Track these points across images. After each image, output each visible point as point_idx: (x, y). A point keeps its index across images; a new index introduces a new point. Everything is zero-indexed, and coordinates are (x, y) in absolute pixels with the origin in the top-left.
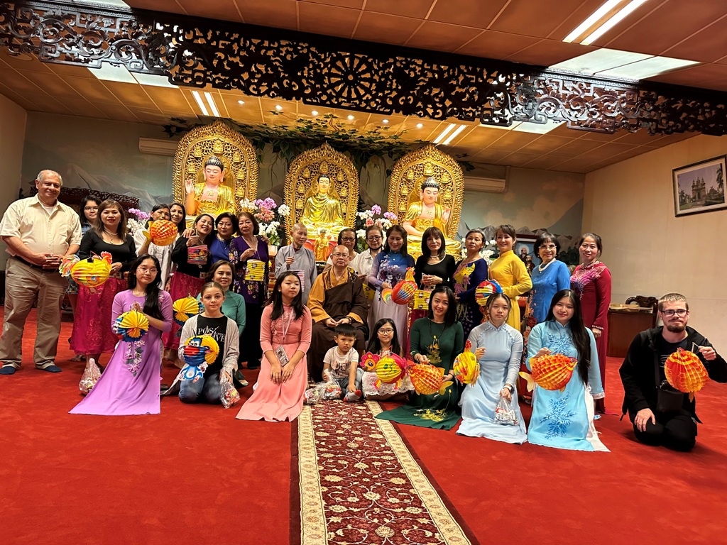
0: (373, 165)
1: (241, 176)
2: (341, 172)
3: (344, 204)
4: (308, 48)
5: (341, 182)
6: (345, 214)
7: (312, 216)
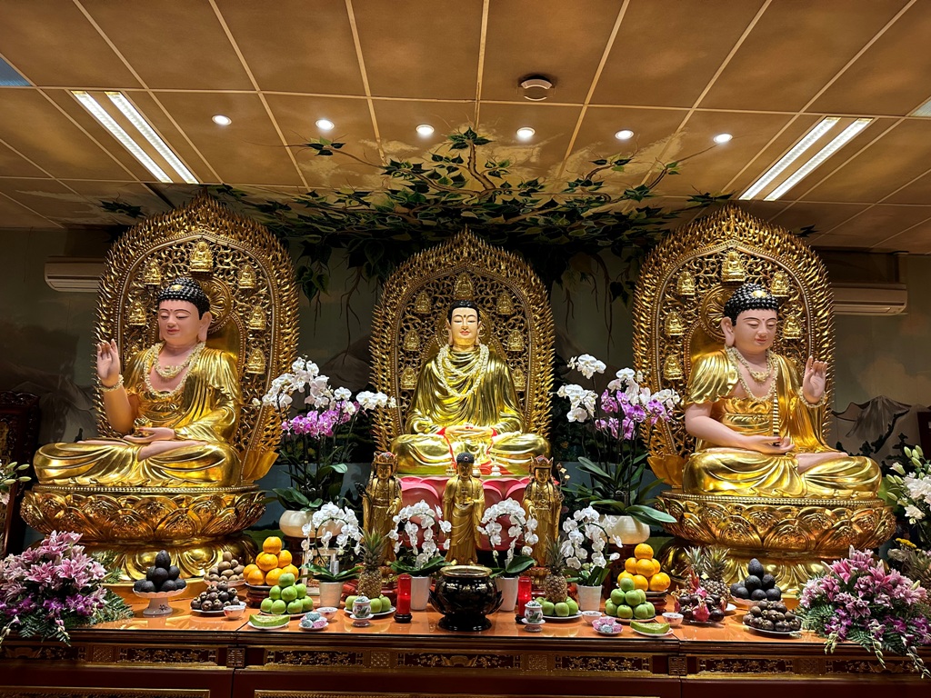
0: (577, 277)
1: (256, 323)
2: (505, 294)
3: (518, 370)
5: (506, 318)
6: (522, 394)
7: (438, 408)
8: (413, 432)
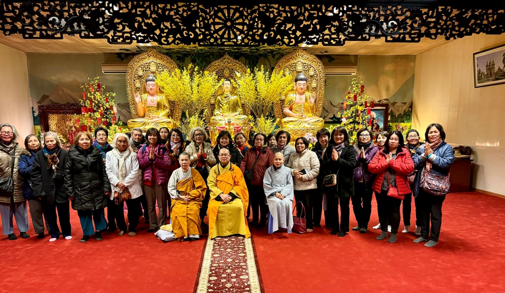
4: (197, 6)
7: (221, 109)
8: (215, 116)
